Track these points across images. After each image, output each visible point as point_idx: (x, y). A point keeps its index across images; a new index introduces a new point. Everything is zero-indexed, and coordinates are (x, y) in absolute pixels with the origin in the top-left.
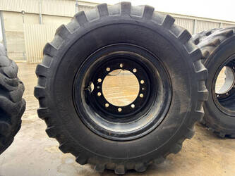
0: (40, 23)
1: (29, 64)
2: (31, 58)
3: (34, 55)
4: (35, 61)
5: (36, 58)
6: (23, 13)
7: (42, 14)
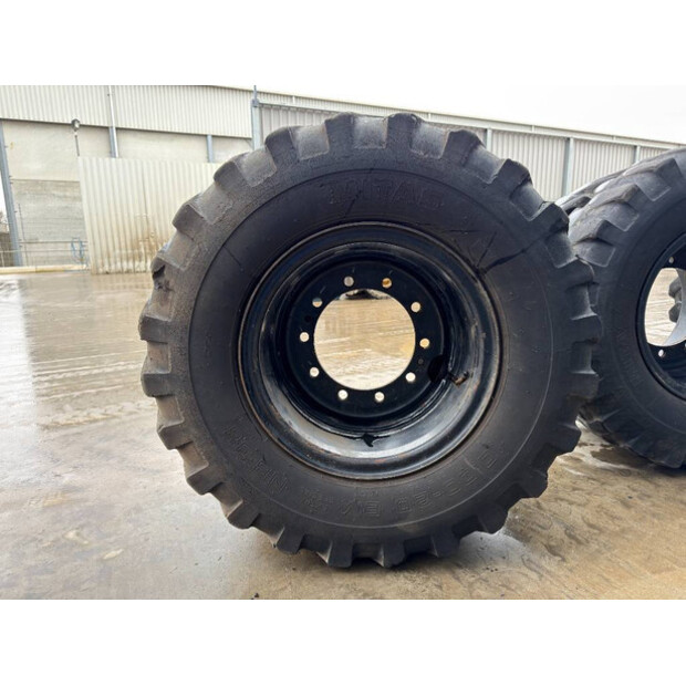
0: (112, 154)
1: (98, 274)
2: (102, 258)
3: (111, 249)
4: (113, 267)
5: (115, 257)
6: (77, 125)
7: (117, 129)
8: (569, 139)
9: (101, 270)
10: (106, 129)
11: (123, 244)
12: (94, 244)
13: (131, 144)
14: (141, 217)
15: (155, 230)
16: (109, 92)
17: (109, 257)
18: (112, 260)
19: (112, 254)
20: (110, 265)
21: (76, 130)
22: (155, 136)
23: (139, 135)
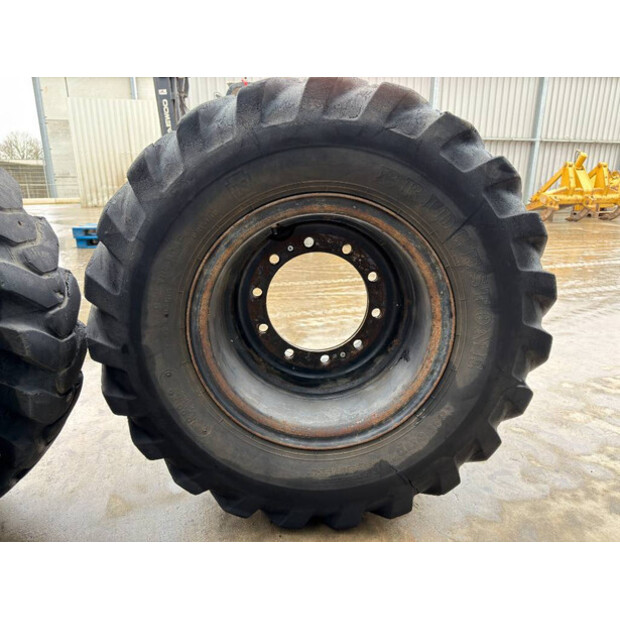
0: (132, 95)
1: (87, 207)
2: (91, 193)
3: (99, 184)
4: (101, 201)
5: (102, 192)
9: (90, 204)
11: (109, 180)
12: (83, 179)
17: (97, 192)
18: (99, 194)
19: (99, 189)
20: (98, 199)
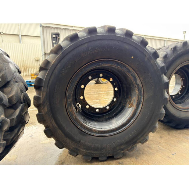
0: (20, 42)
6: (2, 33)
7: (21, 35)
8: (165, 40)
10: (18, 35)
13: (26, 39)
14: (22, 60)
15: (26, 64)
16: (19, 25)
21: (2, 35)
22: (32, 37)
23: (28, 37)
